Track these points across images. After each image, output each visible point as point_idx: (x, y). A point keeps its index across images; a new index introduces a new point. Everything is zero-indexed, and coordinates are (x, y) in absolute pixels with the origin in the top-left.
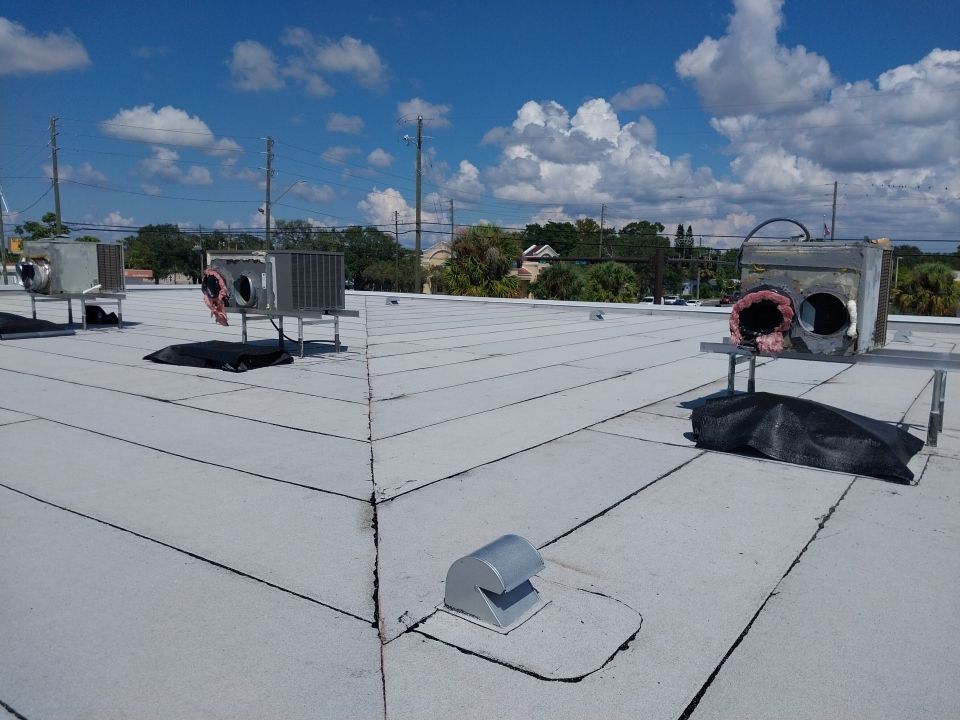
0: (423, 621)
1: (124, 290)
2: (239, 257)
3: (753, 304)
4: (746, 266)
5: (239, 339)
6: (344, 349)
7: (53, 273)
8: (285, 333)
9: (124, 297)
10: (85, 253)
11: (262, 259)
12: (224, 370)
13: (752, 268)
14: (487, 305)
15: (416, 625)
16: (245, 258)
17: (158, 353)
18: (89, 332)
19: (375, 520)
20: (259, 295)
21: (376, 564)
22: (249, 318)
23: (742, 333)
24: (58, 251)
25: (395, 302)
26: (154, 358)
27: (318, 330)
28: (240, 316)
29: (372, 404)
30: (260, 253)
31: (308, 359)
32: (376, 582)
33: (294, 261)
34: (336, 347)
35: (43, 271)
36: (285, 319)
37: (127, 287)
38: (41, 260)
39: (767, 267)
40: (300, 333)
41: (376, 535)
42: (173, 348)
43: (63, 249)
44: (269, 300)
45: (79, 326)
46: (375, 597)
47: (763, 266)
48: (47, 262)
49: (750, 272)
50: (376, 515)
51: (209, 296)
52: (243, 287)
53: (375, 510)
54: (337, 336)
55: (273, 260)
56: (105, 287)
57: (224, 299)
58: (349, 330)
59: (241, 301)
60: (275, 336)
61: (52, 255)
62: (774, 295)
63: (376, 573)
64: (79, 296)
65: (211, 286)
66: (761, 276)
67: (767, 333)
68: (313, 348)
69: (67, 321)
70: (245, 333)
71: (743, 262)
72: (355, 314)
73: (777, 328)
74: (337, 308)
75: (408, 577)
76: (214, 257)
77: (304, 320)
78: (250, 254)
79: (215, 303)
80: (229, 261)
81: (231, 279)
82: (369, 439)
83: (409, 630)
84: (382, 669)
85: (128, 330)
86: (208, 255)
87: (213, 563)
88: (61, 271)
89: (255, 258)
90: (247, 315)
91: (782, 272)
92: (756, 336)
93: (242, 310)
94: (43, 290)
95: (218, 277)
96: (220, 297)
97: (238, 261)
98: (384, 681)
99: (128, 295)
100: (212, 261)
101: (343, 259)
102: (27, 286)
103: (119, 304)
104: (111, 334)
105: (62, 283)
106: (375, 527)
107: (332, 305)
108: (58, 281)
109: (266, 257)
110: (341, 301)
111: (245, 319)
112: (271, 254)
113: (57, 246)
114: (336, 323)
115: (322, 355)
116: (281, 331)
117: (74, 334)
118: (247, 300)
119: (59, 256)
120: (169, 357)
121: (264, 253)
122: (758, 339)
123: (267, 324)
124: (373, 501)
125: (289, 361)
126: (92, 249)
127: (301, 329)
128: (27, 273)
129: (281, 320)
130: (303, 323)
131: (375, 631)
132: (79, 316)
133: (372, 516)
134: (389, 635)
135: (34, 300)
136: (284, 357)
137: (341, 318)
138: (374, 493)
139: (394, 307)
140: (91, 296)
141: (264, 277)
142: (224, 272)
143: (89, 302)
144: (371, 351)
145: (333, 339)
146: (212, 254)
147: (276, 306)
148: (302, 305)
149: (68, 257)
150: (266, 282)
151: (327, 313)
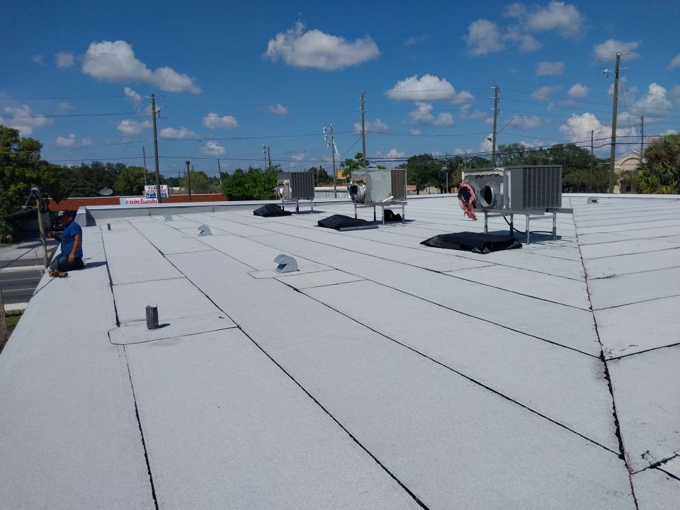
0: (665, 461)
1: (406, 199)
2: (484, 173)
5: (482, 230)
6: (559, 238)
7: (367, 190)
8: (514, 227)
9: (406, 203)
10: (385, 176)
11: (501, 174)
12: (474, 252)
15: (659, 464)
16: (489, 173)
17: (429, 240)
18: (386, 226)
19: (607, 372)
20: (498, 199)
21: (614, 408)
22: (489, 216)
24: (369, 176)
25: (595, 201)
26: (426, 243)
27: (541, 224)
28: (483, 214)
29: (588, 281)
30: (500, 169)
31: (532, 245)
32: (617, 423)
33: (525, 174)
34: (552, 236)
35: (362, 189)
36: (514, 215)
37: (408, 197)
38: (361, 182)
40: (527, 226)
41: (610, 385)
42: (439, 236)
43: (372, 175)
44: (505, 202)
45: (380, 223)
46: (618, 434)
48: (364, 184)
50: (607, 369)
51: (463, 202)
52: (487, 194)
53: (605, 365)
54: (554, 228)
55: (509, 174)
56: (395, 198)
57: (473, 203)
58: (563, 223)
59: (485, 204)
60: (508, 228)
61: (367, 179)
63: (615, 415)
64: (381, 204)
65: (464, 194)
68: (536, 237)
69: (373, 220)
70: (486, 226)
72: (570, 211)
74: (555, 207)
75: (644, 424)
76: (467, 174)
77: (531, 216)
78: (493, 170)
79: (467, 206)
80: (477, 176)
81: (478, 189)
82: (591, 308)
83: (653, 467)
84: (633, 493)
85: (408, 224)
86: (463, 173)
87: (487, 388)
88: (371, 189)
89: (496, 173)
90: (489, 214)
93: (485, 210)
94: (361, 201)
95: (469, 187)
96: (470, 201)
97: (483, 176)
98: (637, 504)
99: (408, 201)
100: (466, 177)
101: (561, 169)
102: (353, 199)
103: (403, 208)
104: (398, 227)
105: (372, 196)
106: (608, 377)
107: (552, 205)
108: (370, 194)
109: (504, 172)
110: (558, 202)
111: (487, 217)
112: (508, 169)
113: (370, 173)
114: (554, 219)
115: (543, 242)
116: (511, 225)
117: (378, 228)
118: (489, 203)
119: (370, 179)
120: (436, 243)
121: (503, 169)
123: (501, 220)
124: (602, 357)
125: (519, 246)
126: (389, 174)
127: (528, 223)
128: (353, 190)
129: (512, 217)
130: (530, 219)
131: (622, 461)
132: (380, 216)
133: (604, 370)
134: (635, 467)
135: (356, 207)
136: (516, 243)
137: (558, 215)
138: (602, 352)
139: (595, 205)
140: (387, 203)
141: (502, 186)
142: (473, 184)
143: (386, 207)
144: (581, 240)
145: (551, 230)
146: (465, 172)
147: (510, 207)
148: (529, 206)
149: (375, 179)
150: (503, 189)
151: (547, 211)
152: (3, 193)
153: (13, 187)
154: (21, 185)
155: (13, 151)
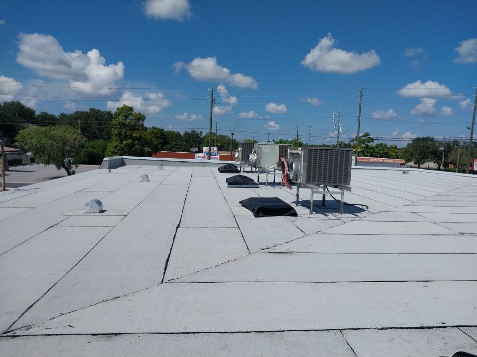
7: (258, 158)
10: (274, 149)
11: (300, 152)
16: (296, 151)
18: (268, 187)
20: (298, 173)
35: (255, 157)
38: (255, 152)
42: (250, 199)
43: (263, 147)
48: (256, 154)
55: (303, 153)
61: (258, 150)
69: (273, 181)
74: (343, 185)
76: (290, 151)
78: (297, 149)
88: (261, 158)
89: (298, 152)
95: (285, 162)
96: (286, 175)
97: (294, 153)
108: (260, 162)
110: (348, 180)
111: (298, 187)
113: (261, 146)
119: (261, 150)
121: (301, 149)
125: (295, 215)
126: (278, 147)
127: (312, 195)
136: (292, 211)
141: (300, 163)
142: (291, 159)
147: (301, 181)
148: (314, 181)
149: (265, 151)
150: (300, 166)
151: (336, 187)
152: (120, 145)
153: (125, 142)
154: (130, 141)
155: (128, 120)
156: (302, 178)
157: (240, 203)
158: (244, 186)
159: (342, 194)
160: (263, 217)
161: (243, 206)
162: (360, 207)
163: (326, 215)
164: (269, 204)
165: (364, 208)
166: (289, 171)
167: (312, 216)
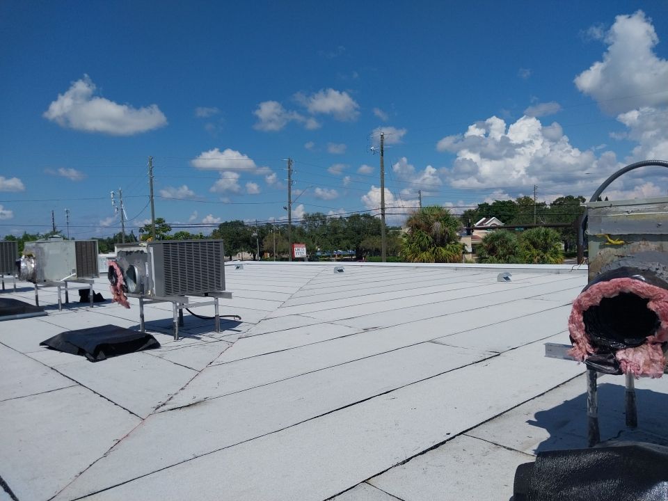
2: (132, 249)
3: (604, 300)
4: (595, 238)
5: (138, 322)
7: (37, 266)
10: (66, 249)
11: (145, 250)
13: (604, 241)
14: (417, 270)
16: (135, 249)
18: (64, 312)
20: (144, 282)
22: (146, 302)
23: (593, 344)
24: (42, 249)
25: (341, 271)
26: (50, 344)
28: (138, 300)
30: (144, 244)
33: (166, 250)
35: (31, 265)
38: (29, 256)
39: (628, 239)
42: (63, 335)
43: (46, 247)
44: (150, 287)
47: (621, 237)
48: (34, 259)
49: (602, 247)
55: (151, 250)
57: (121, 286)
59: (133, 288)
61: (37, 252)
62: (639, 285)
66: (620, 251)
67: (635, 346)
69: (64, 302)
70: (142, 316)
71: (589, 232)
72: (231, 296)
73: (650, 338)
74: (217, 290)
76: (119, 250)
78: (138, 245)
79: (116, 290)
80: (127, 253)
81: (126, 268)
86: (116, 248)
88: (44, 265)
89: (141, 249)
90: (144, 300)
91: (653, 245)
92: (615, 350)
94: (32, 280)
95: (115, 267)
96: (119, 284)
97: (131, 252)
100: (118, 253)
101: (222, 245)
105: (45, 273)
107: (211, 287)
108: (42, 272)
109: (147, 248)
110: (222, 284)
111: (142, 303)
112: (151, 245)
113: (41, 245)
119: (43, 253)
120: (58, 343)
121: (146, 244)
122: (620, 355)
125: (156, 346)
135: (36, 287)
137: (221, 300)
141: (147, 266)
142: (124, 262)
147: (154, 293)
148: (176, 291)
149: (51, 252)
150: (148, 270)
151: (206, 295)
156: (154, 289)
157: (42, 344)
158: (18, 316)
159: (216, 304)
160: (105, 359)
161: (50, 348)
162: (232, 319)
163: (199, 338)
164: (108, 337)
165: (237, 319)
166: (125, 280)
167: (179, 343)
